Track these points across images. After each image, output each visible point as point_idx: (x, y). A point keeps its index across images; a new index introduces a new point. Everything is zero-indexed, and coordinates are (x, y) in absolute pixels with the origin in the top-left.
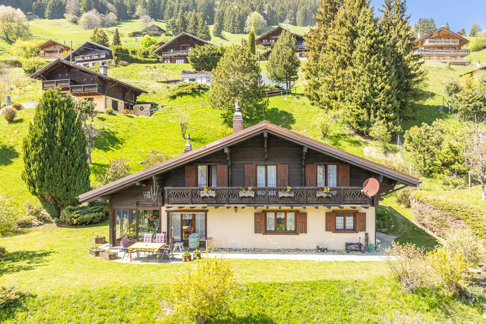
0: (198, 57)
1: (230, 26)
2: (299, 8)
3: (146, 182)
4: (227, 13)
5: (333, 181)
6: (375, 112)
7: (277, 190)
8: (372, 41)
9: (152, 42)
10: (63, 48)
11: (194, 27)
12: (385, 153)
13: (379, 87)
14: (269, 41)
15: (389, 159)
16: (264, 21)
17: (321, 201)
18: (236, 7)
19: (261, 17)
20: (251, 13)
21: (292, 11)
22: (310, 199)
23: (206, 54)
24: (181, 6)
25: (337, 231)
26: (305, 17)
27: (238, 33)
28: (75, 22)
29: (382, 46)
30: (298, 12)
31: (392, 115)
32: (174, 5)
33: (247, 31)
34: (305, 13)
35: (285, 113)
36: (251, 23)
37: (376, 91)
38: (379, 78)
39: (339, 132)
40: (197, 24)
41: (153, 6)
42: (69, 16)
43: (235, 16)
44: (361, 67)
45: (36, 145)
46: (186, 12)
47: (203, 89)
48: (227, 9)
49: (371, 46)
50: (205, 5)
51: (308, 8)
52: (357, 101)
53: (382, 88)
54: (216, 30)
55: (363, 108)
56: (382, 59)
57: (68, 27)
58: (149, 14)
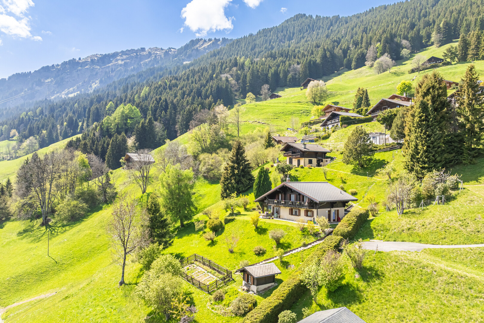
9: (406, 85)
10: (336, 108)
11: (476, 47)
25: (307, 216)
28: (371, 66)
40: (479, 43)
42: (369, 63)
58: (443, 38)
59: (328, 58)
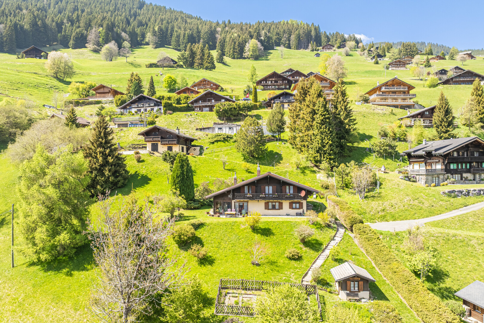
0: (221, 110)
1: (231, 52)
2: (293, 33)
3: (229, 192)
4: (228, 41)
5: (292, 192)
6: (324, 155)
7: (272, 195)
8: (322, 118)
9: (173, 80)
10: (110, 90)
11: (201, 58)
12: (328, 177)
13: (326, 142)
14: (266, 82)
15: (329, 180)
16: (261, 48)
17: (287, 198)
18: (236, 35)
19: (259, 43)
20: (250, 40)
21: (286, 35)
22: (283, 198)
23: (226, 108)
24: (186, 34)
25: (293, 209)
26: (299, 41)
27: (237, 58)
28: (96, 51)
29: (328, 120)
30: (292, 36)
31: (333, 157)
32: (180, 33)
33: (246, 57)
34: (299, 37)
35: (277, 153)
36: (249, 50)
37: (325, 144)
38: (326, 137)
39: (305, 165)
40: (203, 55)
41: (161, 34)
42: (90, 46)
43: (235, 43)
44: (317, 131)
45: (178, 177)
46: (194, 44)
47: (229, 138)
48: (228, 36)
49: (322, 120)
50: (207, 32)
51: (301, 33)
52: (314, 149)
53: (328, 143)
54: (218, 57)
55: (317, 153)
56: (328, 127)
57: (90, 56)
58: (158, 41)
59: (40, 28)
